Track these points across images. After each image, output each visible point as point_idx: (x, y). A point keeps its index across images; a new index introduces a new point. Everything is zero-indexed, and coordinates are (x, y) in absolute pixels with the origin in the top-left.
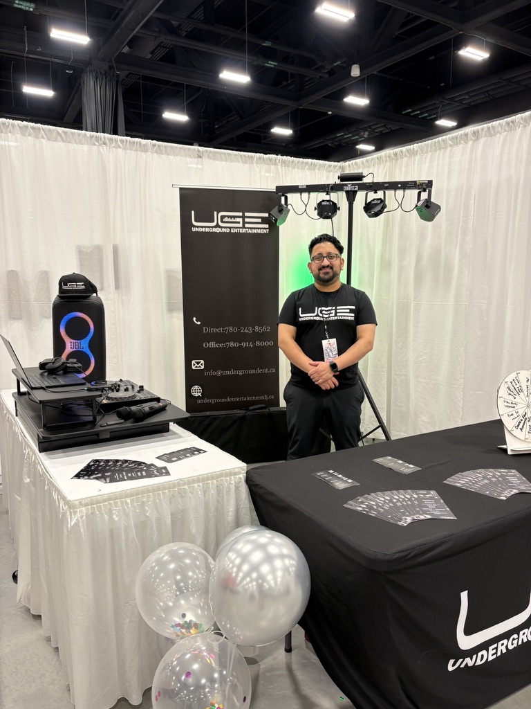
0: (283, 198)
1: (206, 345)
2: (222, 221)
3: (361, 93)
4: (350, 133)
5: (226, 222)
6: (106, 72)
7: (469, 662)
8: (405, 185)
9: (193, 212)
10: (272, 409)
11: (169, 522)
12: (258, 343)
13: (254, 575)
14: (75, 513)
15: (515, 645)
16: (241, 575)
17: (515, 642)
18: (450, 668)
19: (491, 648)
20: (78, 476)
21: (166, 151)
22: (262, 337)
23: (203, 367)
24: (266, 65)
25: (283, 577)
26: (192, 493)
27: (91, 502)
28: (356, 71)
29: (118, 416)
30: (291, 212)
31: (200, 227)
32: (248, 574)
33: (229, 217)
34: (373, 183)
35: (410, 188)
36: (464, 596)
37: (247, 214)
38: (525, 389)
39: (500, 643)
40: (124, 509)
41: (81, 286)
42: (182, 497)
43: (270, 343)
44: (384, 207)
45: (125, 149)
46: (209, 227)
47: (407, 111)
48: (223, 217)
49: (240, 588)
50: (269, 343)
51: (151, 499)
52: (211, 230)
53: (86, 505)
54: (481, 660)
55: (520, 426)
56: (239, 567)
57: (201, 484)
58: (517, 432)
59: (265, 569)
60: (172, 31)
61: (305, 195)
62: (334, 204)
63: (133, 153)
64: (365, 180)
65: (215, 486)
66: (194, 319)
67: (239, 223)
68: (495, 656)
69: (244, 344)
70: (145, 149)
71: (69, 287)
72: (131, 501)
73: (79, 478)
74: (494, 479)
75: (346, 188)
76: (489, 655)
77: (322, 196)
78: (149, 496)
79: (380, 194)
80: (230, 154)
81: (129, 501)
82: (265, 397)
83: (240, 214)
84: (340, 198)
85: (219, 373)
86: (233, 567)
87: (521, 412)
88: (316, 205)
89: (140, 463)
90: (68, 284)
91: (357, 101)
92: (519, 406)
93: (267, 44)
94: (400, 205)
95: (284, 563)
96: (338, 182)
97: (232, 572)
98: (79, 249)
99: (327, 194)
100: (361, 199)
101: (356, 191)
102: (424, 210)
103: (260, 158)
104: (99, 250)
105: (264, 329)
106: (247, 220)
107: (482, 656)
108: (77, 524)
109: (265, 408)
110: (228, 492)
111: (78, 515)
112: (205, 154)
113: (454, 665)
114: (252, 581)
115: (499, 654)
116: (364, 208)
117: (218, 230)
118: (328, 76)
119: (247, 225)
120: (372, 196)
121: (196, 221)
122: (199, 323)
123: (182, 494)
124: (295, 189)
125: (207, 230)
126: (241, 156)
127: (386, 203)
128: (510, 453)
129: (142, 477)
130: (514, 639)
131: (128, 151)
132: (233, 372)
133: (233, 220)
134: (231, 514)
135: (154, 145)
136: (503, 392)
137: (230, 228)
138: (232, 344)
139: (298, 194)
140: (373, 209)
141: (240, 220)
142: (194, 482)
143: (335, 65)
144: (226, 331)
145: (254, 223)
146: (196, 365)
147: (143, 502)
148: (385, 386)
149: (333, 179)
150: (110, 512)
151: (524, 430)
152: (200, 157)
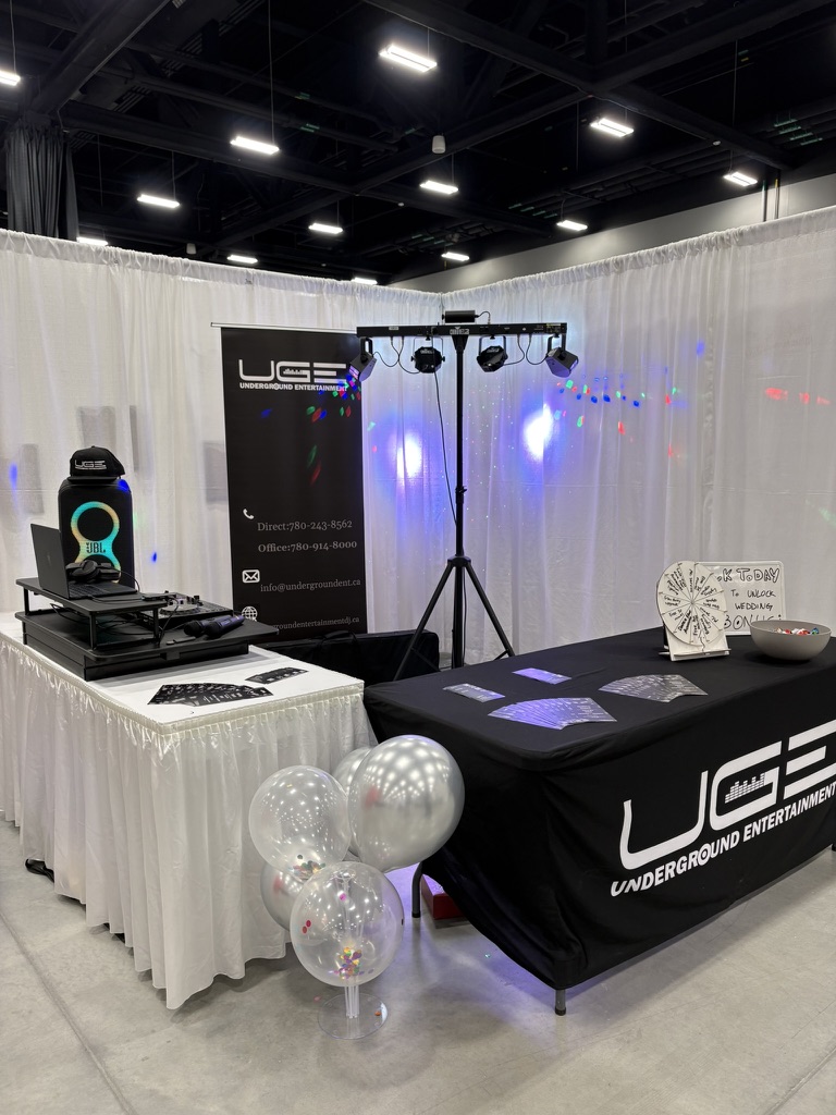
0: (367, 343)
1: (262, 548)
2: (282, 375)
3: (444, 177)
4: (432, 235)
5: (286, 376)
6: (46, 131)
7: (634, 885)
8: (532, 329)
9: (241, 361)
10: (358, 636)
11: (275, 751)
12: (335, 545)
13: (403, 783)
14: (168, 738)
15: (684, 869)
16: (387, 785)
17: (684, 865)
18: (614, 893)
19: (658, 870)
20: (155, 700)
21: (203, 273)
22: (342, 535)
23: (258, 580)
24: (303, 128)
25: (436, 784)
26: (301, 716)
27: (184, 726)
28: (439, 146)
29: (186, 633)
30: (379, 362)
31: (250, 382)
32: (395, 783)
33: (291, 368)
34: (489, 325)
35: (537, 332)
36: (627, 805)
37: (316, 365)
38: (688, 583)
39: (668, 865)
40: (224, 735)
41: (100, 465)
42: (290, 720)
43: (353, 545)
44: (505, 357)
45: (145, 270)
46: (264, 382)
47: (516, 206)
48: (282, 369)
49: (387, 800)
50: (351, 545)
51: (255, 722)
52: (267, 387)
53: (180, 729)
54: (647, 884)
55: (685, 627)
56: (384, 778)
57: (311, 704)
58: (680, 634)
59: (415, 775)
60: (153, 70)
61: (397, 340)
62: (438, 353)
63: (157, 276)
64: (478, 321)
65: (328, 708)
66: (245, 511)
67: (306, 376)
68: (662, 881)
69: (316, 547)
70: (174, 271)
71: (83, 466)
72: (232, 724)
73: (158, 703)
74: (656, 684)
75: (453, 332)
76: (655, 879)
77: (421, 342)
78: (251, 719)
79: (498, 341)
80: (292, 279)
81: (229, 724)
82: (347, 621)
83: (307, 365)
84: (445, 346)
85: (281, 587)
86: (376, 780)
87: (685, 611)
88: (412, 354)
89: (229, 686)
90: (83, 463)
91: (439, 188)
92: (683, 603)
93: (303, 97)
94: (525, 355)
95: (436, 768)
96: (442, 323)
97: (376, 785)
98: (82, 412)
99: (428, 339)
100: (474, 345)
101: (466, 337)
102: (557, 362)
103: (332, 285)
104: (109, 413)
105: (344, 524)
106: (316, 373)
107: (649, 878)
108: (170, 752)
109: (347, 635)
110: (343, 715)
111: (171, 741)
112: (257, 278)
113: (617, 889)
114: (401, 789)
115: (667, 878)
116: (478, 358)
117: (276, 387)
118: (397, 150)
119: (316, 380)
120: (487, 343)
121: (245, 374)
122: (251, 517)
123: (290, 717)
124: (383, 332)
125: (261, 386)
126: (306, 282)
127: (508, 353)
128: (673, 659)
129: (238, 698)
130: (682, 862)
131: (150, 273)
132: (302, 586)
133: (297, 373)
134: (347, 741)
135: (186, 265)
136: (663, 587)
137: (293, 384)
138: (299, 546)
139: (389, 339)
140: (490, 360)
141: (307, 373)
142: (304, 701)
143: (407, 133)
144: (290, 527)
145: (325, 377)
146: (249, 577)
147: (245, 727)
148: (510, 600)
149: (435, 320)
150: (208, 739)
151: (688, 631)
152: (250, 282)
